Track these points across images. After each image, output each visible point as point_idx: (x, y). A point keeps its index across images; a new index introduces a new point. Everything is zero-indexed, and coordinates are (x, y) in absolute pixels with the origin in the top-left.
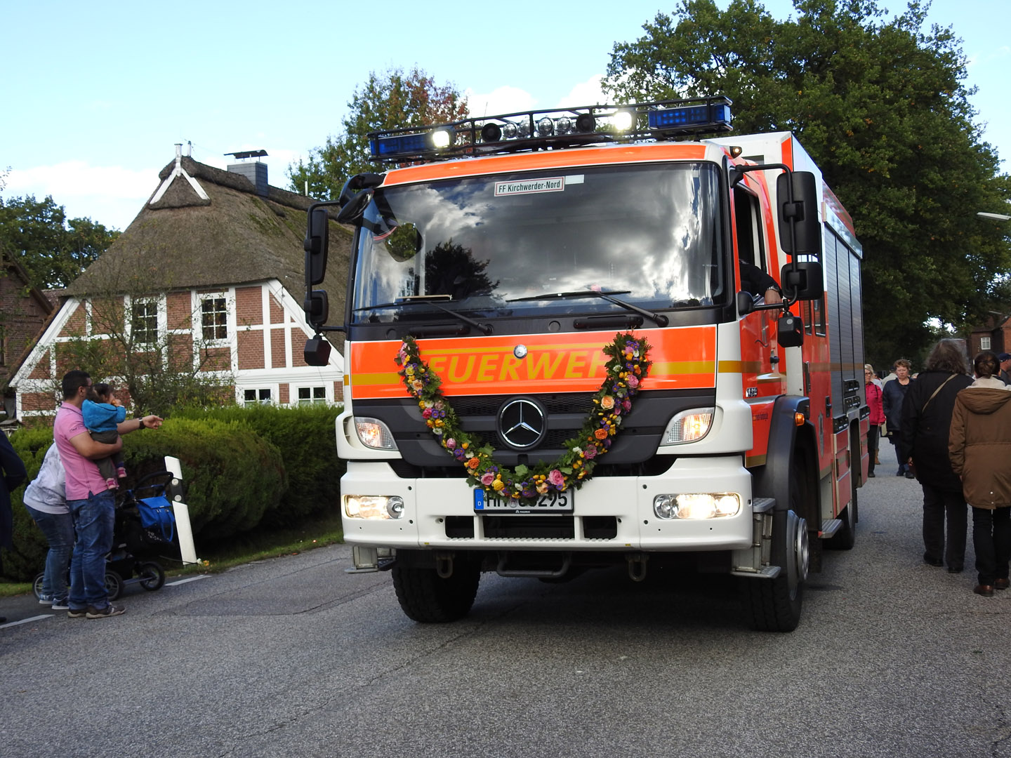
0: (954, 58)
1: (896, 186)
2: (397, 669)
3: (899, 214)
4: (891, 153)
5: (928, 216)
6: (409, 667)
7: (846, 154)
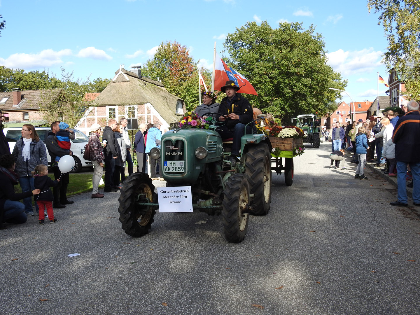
0: (322, 42)
1: (305, 78)
4: (305, 69)
7: (293, 69)
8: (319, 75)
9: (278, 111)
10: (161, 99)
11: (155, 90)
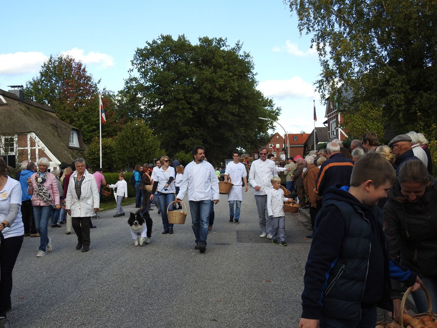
0: (250, 63)
1: (231, 105)
3: (233, 114)
4: (231, 94)
5: (242, 115)
7: (217, 94)
8: (248, 101)
10: (50, 128)
11: (41, 116)
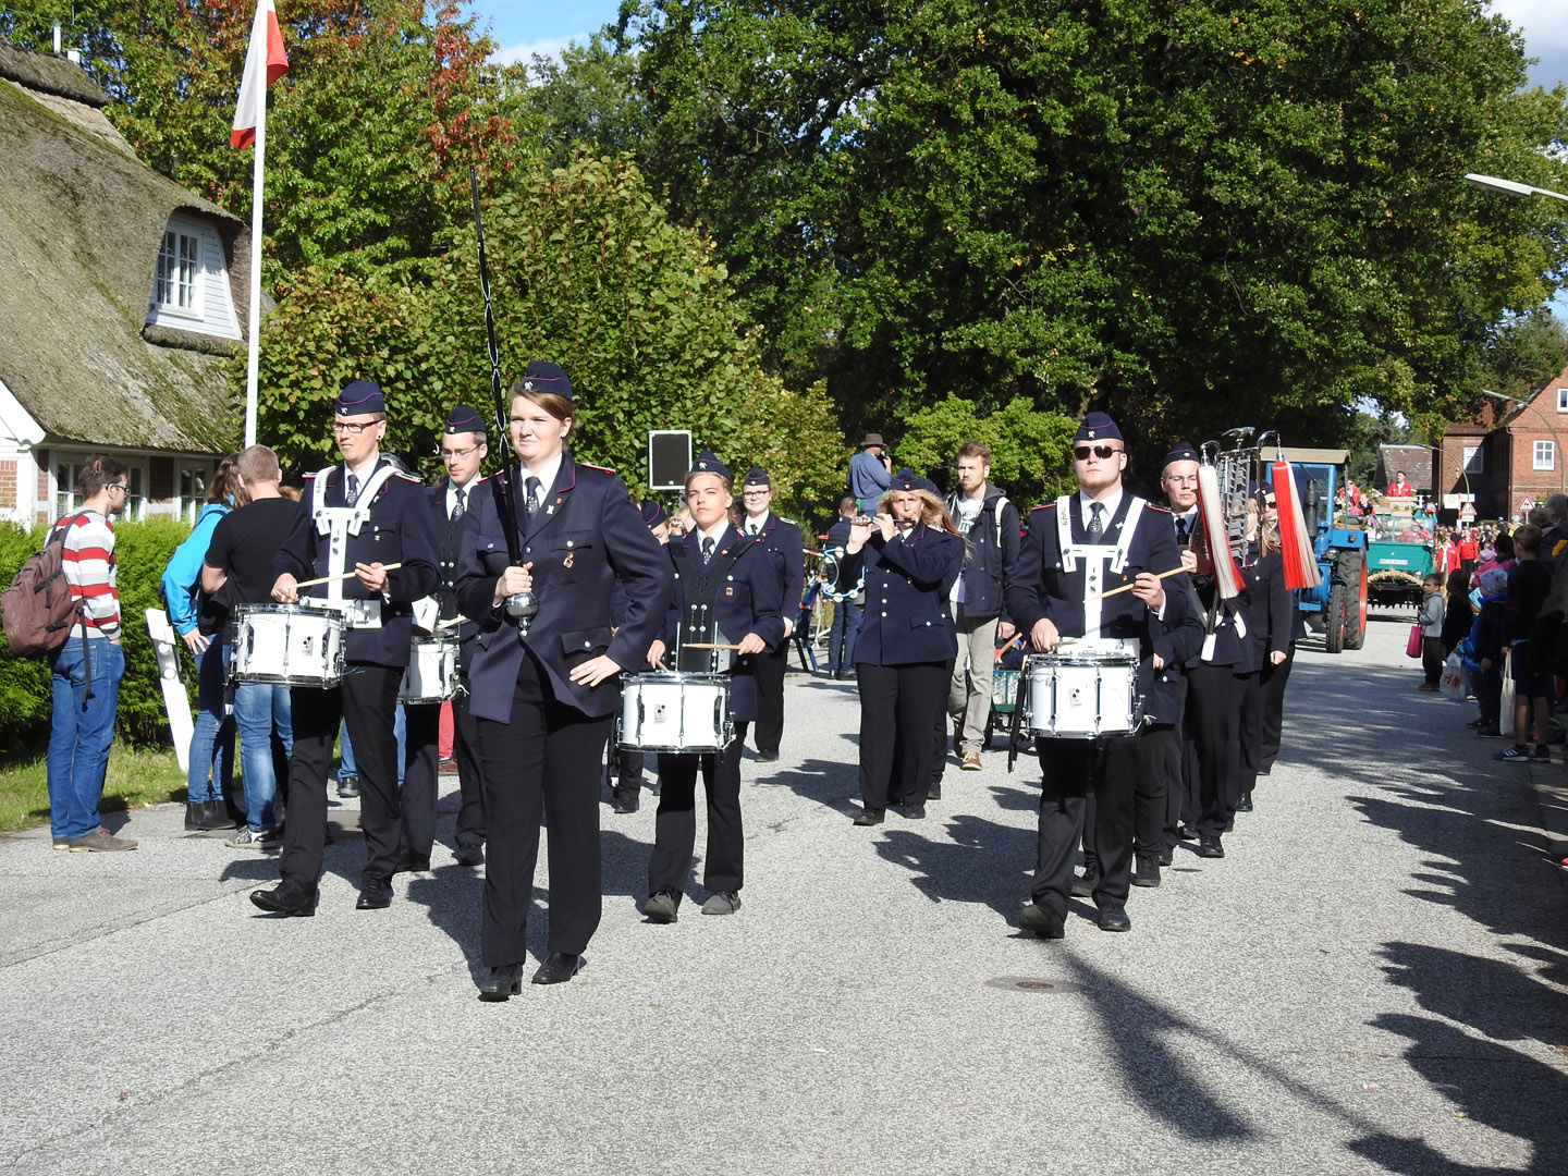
2: (78, 1132)
6: (108, 1128)
8: (1414, 80)
9: (1072, 351)
